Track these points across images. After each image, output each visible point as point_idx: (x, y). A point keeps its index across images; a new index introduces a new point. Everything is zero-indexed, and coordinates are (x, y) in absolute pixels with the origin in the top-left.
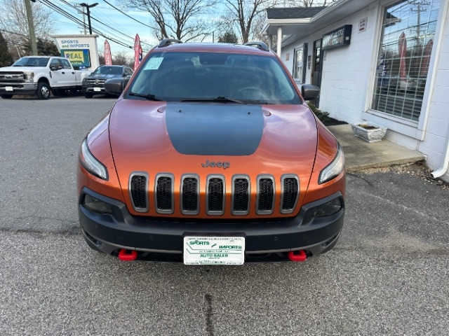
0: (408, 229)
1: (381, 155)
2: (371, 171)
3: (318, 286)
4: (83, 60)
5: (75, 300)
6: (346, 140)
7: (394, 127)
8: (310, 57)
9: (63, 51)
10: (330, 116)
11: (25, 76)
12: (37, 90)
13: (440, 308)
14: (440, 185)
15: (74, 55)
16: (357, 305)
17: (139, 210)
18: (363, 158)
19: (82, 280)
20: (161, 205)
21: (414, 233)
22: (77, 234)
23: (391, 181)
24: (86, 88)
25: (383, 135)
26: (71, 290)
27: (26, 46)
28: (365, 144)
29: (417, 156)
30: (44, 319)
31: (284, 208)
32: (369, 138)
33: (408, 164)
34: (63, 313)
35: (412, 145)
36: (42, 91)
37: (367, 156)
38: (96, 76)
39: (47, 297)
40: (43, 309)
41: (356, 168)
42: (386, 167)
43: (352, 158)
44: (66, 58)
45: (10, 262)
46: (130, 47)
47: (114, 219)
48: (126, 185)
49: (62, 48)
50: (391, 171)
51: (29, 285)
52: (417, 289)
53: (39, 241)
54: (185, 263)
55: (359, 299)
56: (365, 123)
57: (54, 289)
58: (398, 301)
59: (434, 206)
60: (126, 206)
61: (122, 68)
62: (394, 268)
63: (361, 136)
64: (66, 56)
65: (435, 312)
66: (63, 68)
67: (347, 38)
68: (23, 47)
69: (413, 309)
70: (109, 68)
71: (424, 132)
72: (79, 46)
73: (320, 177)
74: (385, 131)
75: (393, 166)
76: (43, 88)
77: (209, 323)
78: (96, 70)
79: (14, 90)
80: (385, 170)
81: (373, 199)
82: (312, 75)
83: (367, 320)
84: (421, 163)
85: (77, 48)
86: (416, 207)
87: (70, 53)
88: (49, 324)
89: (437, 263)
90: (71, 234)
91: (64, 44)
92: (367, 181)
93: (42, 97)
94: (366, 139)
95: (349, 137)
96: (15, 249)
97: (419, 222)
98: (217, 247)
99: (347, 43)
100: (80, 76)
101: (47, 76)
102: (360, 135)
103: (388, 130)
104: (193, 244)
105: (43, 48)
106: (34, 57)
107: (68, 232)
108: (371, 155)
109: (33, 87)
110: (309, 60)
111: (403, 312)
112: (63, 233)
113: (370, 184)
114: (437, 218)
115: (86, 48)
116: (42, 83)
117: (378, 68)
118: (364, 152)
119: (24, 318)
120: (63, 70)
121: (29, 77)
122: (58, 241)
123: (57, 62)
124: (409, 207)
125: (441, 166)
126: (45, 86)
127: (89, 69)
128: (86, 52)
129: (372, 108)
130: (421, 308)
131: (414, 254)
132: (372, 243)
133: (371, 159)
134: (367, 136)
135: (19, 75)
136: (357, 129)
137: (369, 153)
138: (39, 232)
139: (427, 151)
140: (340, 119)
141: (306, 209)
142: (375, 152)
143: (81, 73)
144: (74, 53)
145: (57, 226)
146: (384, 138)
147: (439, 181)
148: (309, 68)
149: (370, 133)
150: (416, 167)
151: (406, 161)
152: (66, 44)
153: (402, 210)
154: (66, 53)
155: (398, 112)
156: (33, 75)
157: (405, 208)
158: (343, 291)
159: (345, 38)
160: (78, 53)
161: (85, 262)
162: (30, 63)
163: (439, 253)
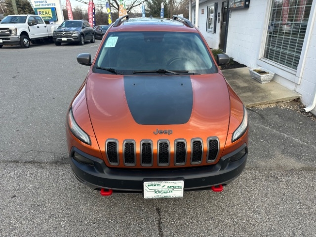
0: (287, 152)
1: (270, 94)
2: (263, 107)
3: (229, 199)
4: (51, 16)
5: (71, 215)
6: (246, 81)
7: (280, 72)
8: (219, 13)
9: (36, 9)
10: (234, 60)
11: (10, 31)
12: (20, 42)
13: (308, 212)
14: (310, 117)
15: (45, 12)
16: (254, 211)
17: (113, 164)
18: (258, 97)
19: (74, 200)
20: (127, 161)
21: (292, 155)
22: (65, 163)
23: (276, 114)
24: (56, 39)
25: (271, 78)
26: (68, 208)
27: (7, 3)
28: (259, 84)
29: (294, 96)
30: (53, 230)
31: (209, 159)
32: (262, 80)
33: (288, 101)
34: (65, 226)
35: (291, 87)
36: (24, 42)
37: (260, 95)
38: (63, 29)
39: (53, 215)
40: (52, 223)
41: (252, 105)
42: (273, 103)
43: (250, 97)
44: (39, 15)
45: (24, 188)
46: (86, 3)
47: (96, 170)
48: (104, 148)
49: (35, 7)
50: (277, 106)
51: (40, 205)
52: (293, 198)
53: (41, 170)
54: (145, 197)
55: (255, 207)
56: (259, 68)
57: (56, 207)
58: (281, 208)
59: (306, 134)
60: (104, 161)
61: (81, 22)
62: (278, 183)
63: (257, 78)
64: (38, 13)
65: (304, 215)
66: (38, 23)
67: (247, 3)
68: (5, 4)
69: (290, 213)
70: (71, 22)
71: (300, 79)
72: (48, 5)
73: (232, 137)
74: (273, 76)
75: (278, 102)
76: (25, 40)
77: (160, 229)
78: (62, 24)
79: (3, 42)
80: (273, 106)
81: (264, 129)
82: (221, 27)
83: (261, 222)
84: (297, 100)
85: (47, 6)
86: (293, 134)
87: (41, 10)
88: (57, 235)
89: (306, 178)
90: (61, 163)
91: (37, 4)
92: (260, 115)
93: (24, 47)
94: (259, 81)
95: (247, 78)
96: (26, 178)
97: (294, 146)
98: (165, 187)
99: (247, 7)
100: (50, 29)
101: (27, 30)
102: (255, 78)
103: (275, 74)
104: (150, 186)
105: (20, 5)
106: (16, 15)
107: (59, 162)
108: (263, 94)
109: (17, 40)
110: (219, 16)
111: (284, 216)
112: (56, 163)
113: (263, 118)
114: (307, 143)
115: (53, 6)
116: (23, 36)
117: (269, 27)
118: (258, 92)
119: (40, 230)
120: (38, 25)
121: (13, 32)
122: (53, 170)
123: (33, 19)
124: (288, 135)
125: (311, 104)
126: (26, 38)
127: (57, 23)
128: (54, 10)
129: (264, 57)
130: (295, 212)
131: (291, 172)
132: (263, 163)
133: (263, 97)
134: (260, 79)
135: (6, 30)
136: (253, 73)
137: (261, 92)
138: (39, 163)
139: (302, 92)
140: (241, 62)
141: (223, 159)
142: (265, 92)
143: (51, 26)
144: (45, 10)
145: (51, 157)
146: (272, 80)
147: (309, 114)
148: (219, 22)
149: (263, 77)
150: (294, 103)
151: (287, 99)
152: (38, 4)
153: (283, 138)
154: (38, 10)
155: (282, 62)
156: (16, 30)
157: (286, 135)
158: (245, 202)
159: (245, 3)
160: (47, 10)
161: (74, 186)
162: (13, 21)
163: (308, 170)
